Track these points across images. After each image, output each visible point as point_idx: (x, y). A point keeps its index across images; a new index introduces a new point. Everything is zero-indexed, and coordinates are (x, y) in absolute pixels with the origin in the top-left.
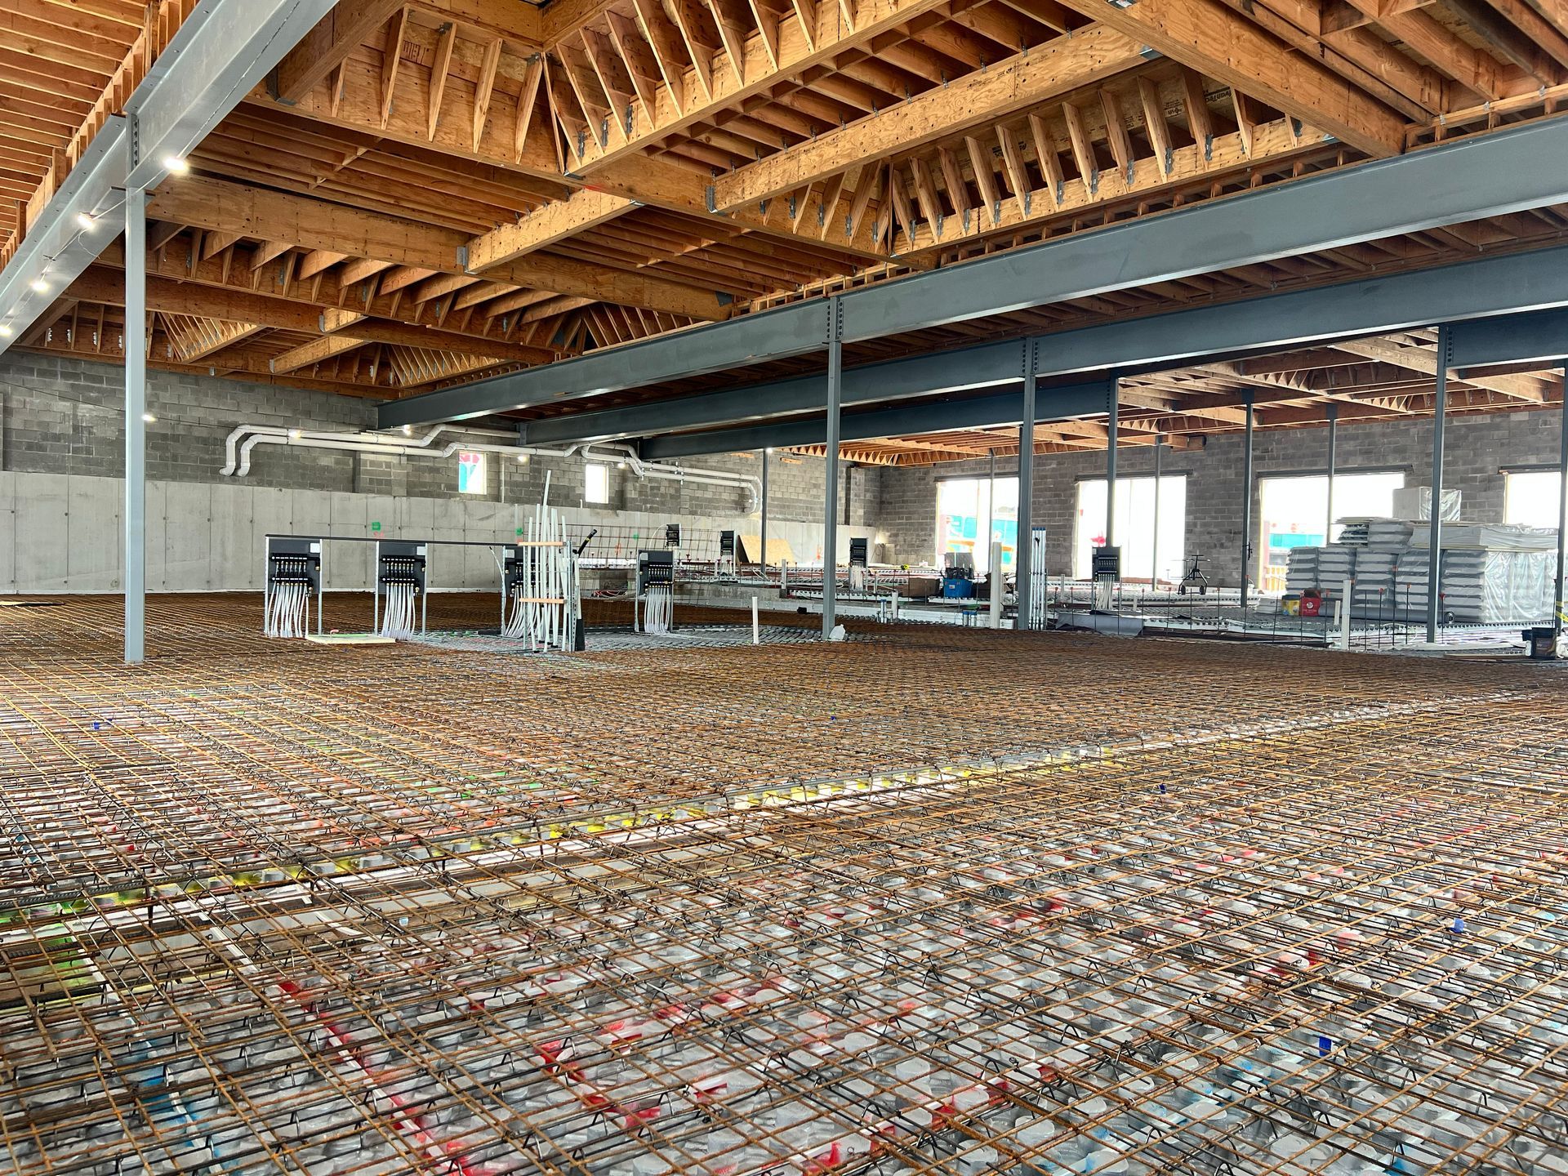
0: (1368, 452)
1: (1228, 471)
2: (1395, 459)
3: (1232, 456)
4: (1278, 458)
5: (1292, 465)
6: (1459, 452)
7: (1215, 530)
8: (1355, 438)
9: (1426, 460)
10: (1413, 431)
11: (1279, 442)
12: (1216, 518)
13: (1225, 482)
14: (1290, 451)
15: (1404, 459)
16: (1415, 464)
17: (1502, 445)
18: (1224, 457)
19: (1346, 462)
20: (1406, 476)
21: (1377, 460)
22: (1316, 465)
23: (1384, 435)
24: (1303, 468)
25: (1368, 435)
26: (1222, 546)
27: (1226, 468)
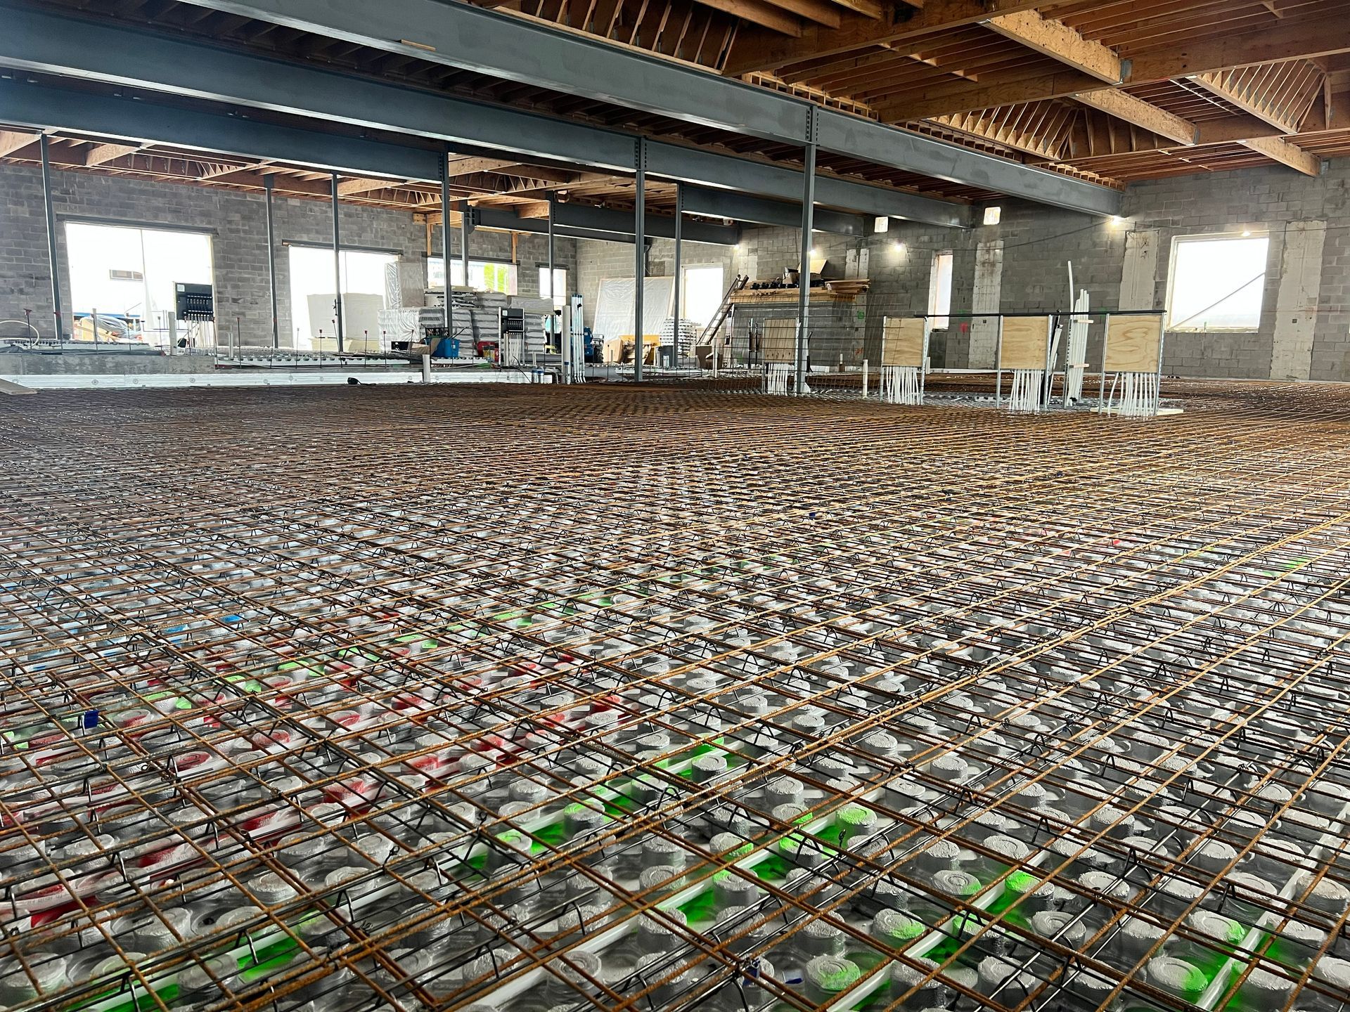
0: (176, 211)
1: (19, 208)
2: (202, 222)
3: (23, 191)
4: (81, 202)
5: (100, 213)
6: (253, 224)
7: (10, 273)
8: (164, 195)
9: (228, 226)
10: (215, 198)
11: (81, 185)
12: (11, 260)
13: (16, 220)
14: (96, 198)
15: (209, 223)
16: (219, 228)
17: (284, 222)
18: (11, 191)
19: (156, 217)
20: (213, 239)
21: (186, 220)
22: (125, 216)
23: (189, 197)
24: (111, 217)
25: (175, 195)
26: (21, 291)
27: (16, 204)
